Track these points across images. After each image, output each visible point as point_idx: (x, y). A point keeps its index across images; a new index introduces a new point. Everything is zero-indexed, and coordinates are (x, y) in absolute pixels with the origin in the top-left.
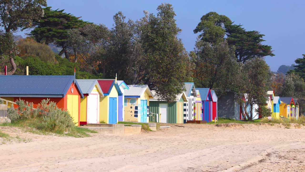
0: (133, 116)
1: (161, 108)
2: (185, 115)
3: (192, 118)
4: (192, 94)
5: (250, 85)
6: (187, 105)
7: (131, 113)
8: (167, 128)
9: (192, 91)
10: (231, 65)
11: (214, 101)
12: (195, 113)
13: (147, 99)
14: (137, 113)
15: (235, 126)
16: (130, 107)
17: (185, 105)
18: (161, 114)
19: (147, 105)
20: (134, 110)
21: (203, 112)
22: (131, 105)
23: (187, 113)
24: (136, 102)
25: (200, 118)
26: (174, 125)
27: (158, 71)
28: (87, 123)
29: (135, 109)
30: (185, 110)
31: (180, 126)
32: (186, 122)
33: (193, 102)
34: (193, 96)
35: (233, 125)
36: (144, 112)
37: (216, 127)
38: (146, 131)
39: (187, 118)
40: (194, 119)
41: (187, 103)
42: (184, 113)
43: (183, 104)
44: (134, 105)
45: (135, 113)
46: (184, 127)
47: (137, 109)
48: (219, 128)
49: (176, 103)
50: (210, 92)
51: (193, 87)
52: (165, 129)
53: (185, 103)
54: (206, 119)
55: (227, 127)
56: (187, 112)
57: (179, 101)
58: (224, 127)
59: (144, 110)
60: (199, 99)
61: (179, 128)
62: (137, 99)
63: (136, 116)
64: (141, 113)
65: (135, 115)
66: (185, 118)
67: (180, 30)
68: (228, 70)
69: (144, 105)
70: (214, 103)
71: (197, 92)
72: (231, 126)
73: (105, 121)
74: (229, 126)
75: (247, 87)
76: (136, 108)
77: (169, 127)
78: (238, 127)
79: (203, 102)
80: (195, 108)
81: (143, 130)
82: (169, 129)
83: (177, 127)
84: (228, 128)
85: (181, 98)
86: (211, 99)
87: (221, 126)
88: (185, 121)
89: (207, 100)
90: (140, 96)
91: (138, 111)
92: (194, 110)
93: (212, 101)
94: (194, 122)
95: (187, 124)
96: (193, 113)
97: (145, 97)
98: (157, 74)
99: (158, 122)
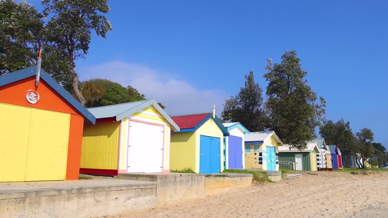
0: (258, 162)
1: (297, 158)
2: (318, 164)
3: (325, 167)
4: (324, 148)
5: (362, 145)
6: (320, 159)
7: (255, 160)
8: (298, 176)
9: (323, 145)
10: (348, 133)
11: (339, 155)
12: (326, 163)
13: (274, 146)
14: (262, 160)
15: (374, 174)
16: (254, 154)
17: (318, 156)
18: (297, 163)
19: (275, 151)
20: (258, 156)
21: (332, 162)
22: (255, 151)
23: (320, 162)
24: (260, 148)
25: (330, 166)
26: (306, 173)
27: (284, 114)
28: (119, 172)
29: (260, 156)
30: (318, 160)
31: (313, 173)
32: (320, 169)
33: (324, 154)
34: (324, 150)
35: (372, 173)
36: (272, 159)
37: (352, 175)
38: (260, 183)
39: (321, 166)
40: (326, 167)
41: (319, 154)
42: (318, 167)
43: (316, 156)
44: (258, 151)
45: (259, 160)
46: (317, 175)
47: (262, 156)
48: (356, 176)
49: (310, 154)
50: (336, 149)
51: (324, 142)
52: (294, 177)
53: (317, 154)
54: (335, 167)
55: (365, 175)
56: (320, 165)
57: (312, 152)
58: (362, 175)
59: (272, 157)
60: (329, 152)
61: (311, 176)
62: (261, 144)
63: (261, 163)
64: (267, 160)
65: (259, 162)
66: (318, 166)
67: (306, 73)
68: (346, 136)
69: (272, 152)
70: (339, 156)
71: (327, 147)
72: (370, 175)
73: (192, 169)
74: (367, 174)
75: (360, 146)
76: (261, 154)
77: (299, 175)
78: (376, 175)
79: (332, 154)
80: (326, 159)
81: (255, 181)
82: (300, 178)
83: (309, 174)
84: (367, 176)
85: (313, 150)
86: (337, 153)
87: (357, 174)
88: (318, 168)
89: (335, 154)
90: (263, 141)
91: (262, 158)
92: (325, 160)
93: (338, 154)
94: (326, 169)
95: (320, 171)
96: (325, 162)
97: (272, 143)
98: (282, 118)
99: (294, 169)
